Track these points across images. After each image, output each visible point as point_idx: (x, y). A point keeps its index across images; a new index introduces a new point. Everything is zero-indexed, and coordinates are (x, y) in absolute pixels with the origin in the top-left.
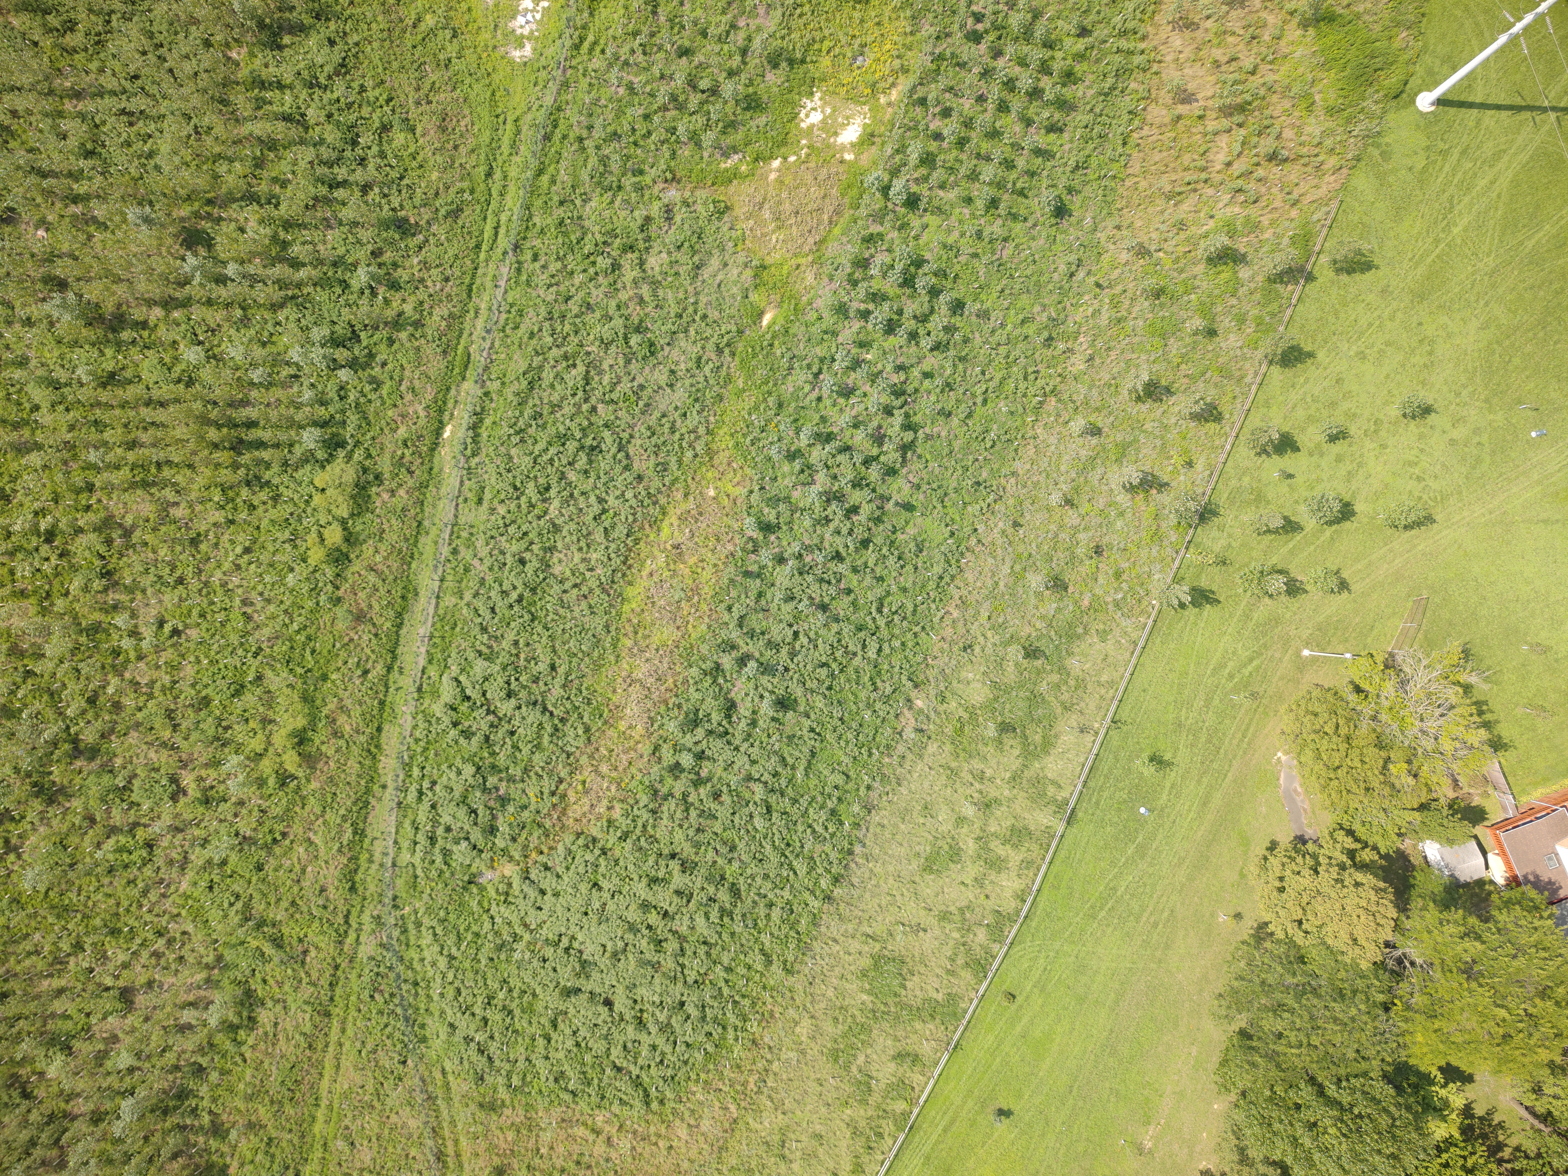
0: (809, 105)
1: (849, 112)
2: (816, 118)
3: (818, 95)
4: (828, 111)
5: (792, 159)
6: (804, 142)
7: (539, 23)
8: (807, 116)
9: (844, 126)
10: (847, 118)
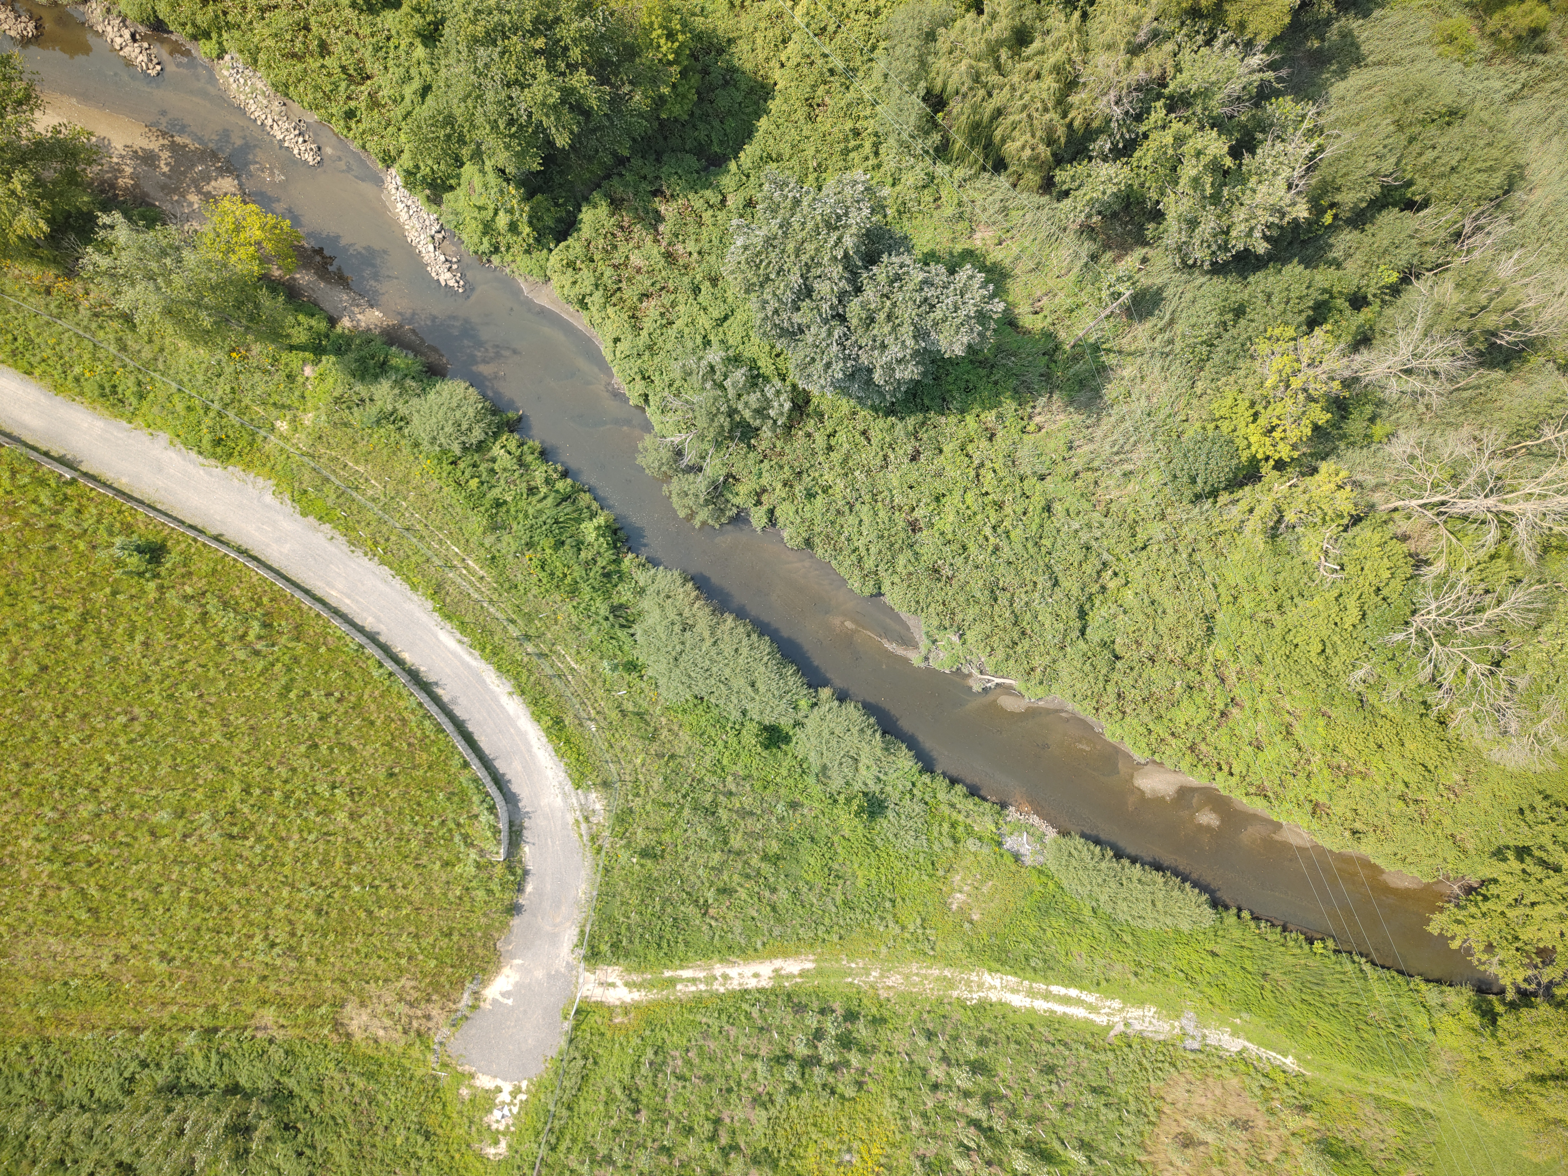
7: (517, 1117)
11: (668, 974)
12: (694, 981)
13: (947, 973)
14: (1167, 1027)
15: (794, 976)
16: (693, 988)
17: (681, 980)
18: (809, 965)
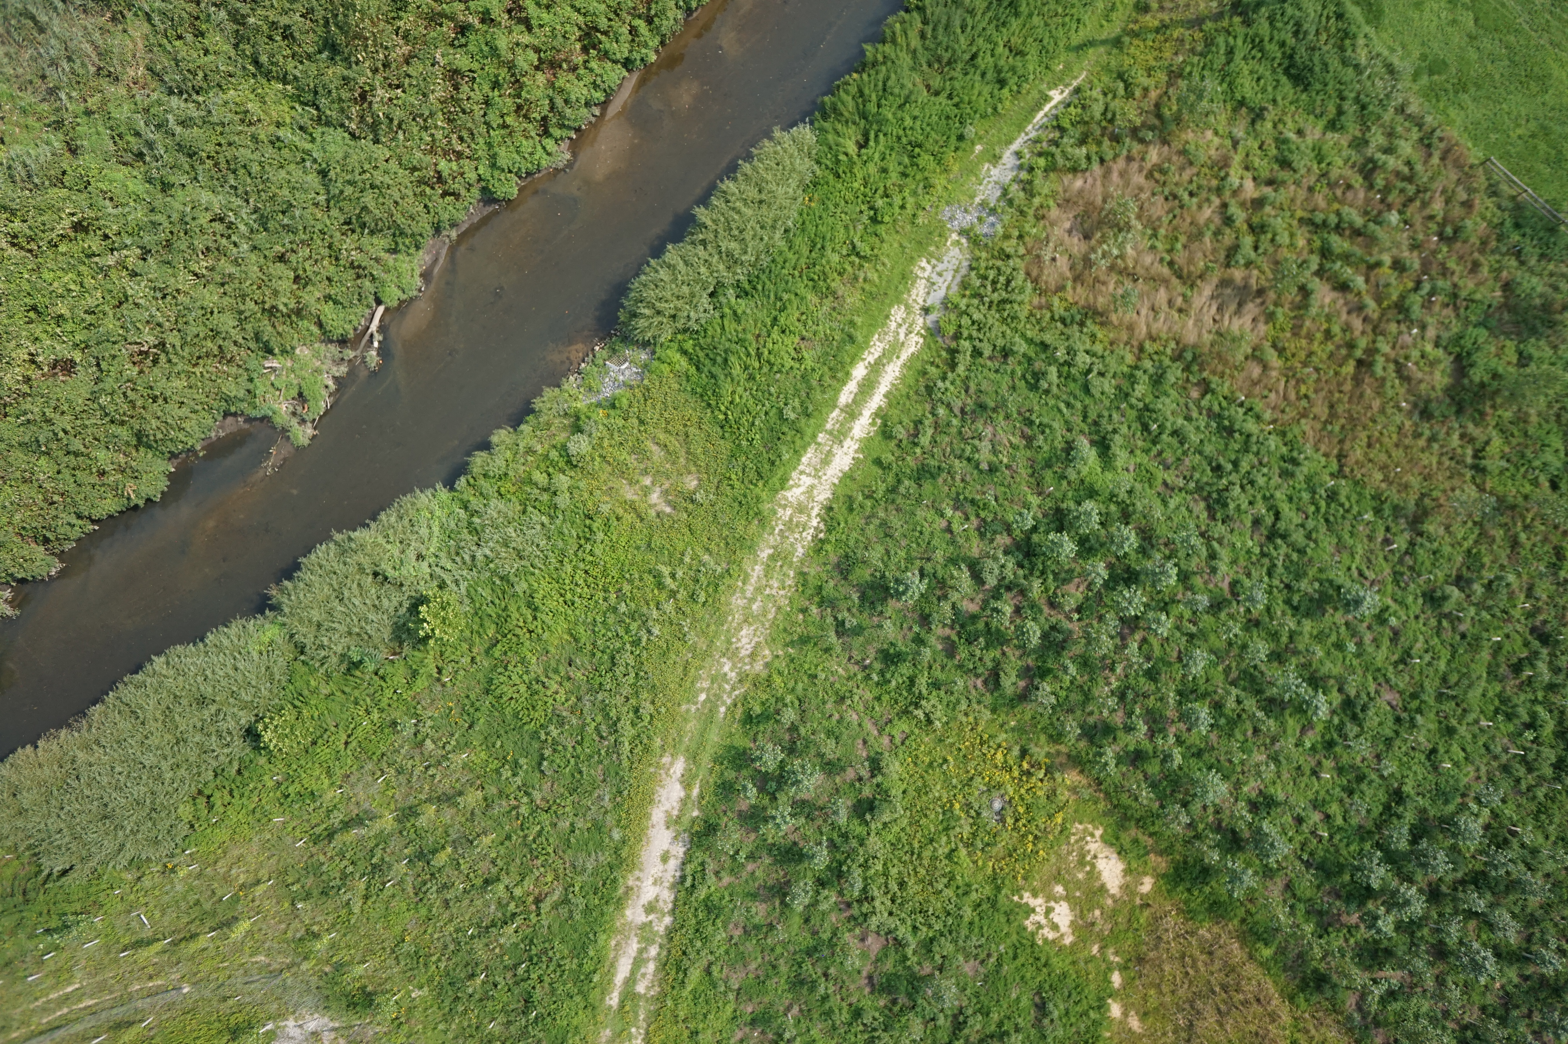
0: (1040, 918)
1: (1073, 857)
2: (1063, 915)
3: (1027, 897)
4: (1059, 889)
5: (1116, 979)
6: (1095, 949)
8: (1055, 927)
9: (1093, 874)
10: (1082, 862)
11: (613, 1000)
12: (638, 962)
13: (765, 554)
14: (955, 252)
15: (688, 796)
16: (651, 967)
17: (630, 981)
18: (679, 767)
